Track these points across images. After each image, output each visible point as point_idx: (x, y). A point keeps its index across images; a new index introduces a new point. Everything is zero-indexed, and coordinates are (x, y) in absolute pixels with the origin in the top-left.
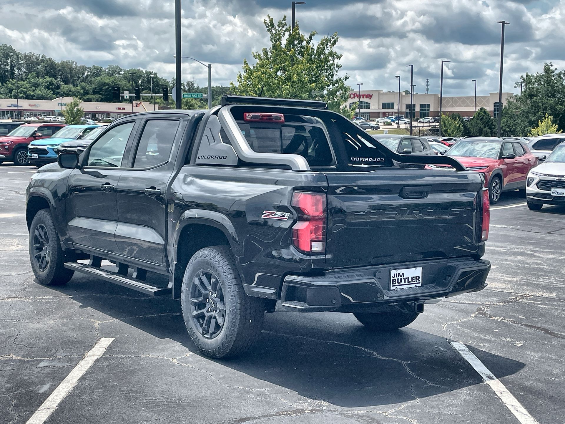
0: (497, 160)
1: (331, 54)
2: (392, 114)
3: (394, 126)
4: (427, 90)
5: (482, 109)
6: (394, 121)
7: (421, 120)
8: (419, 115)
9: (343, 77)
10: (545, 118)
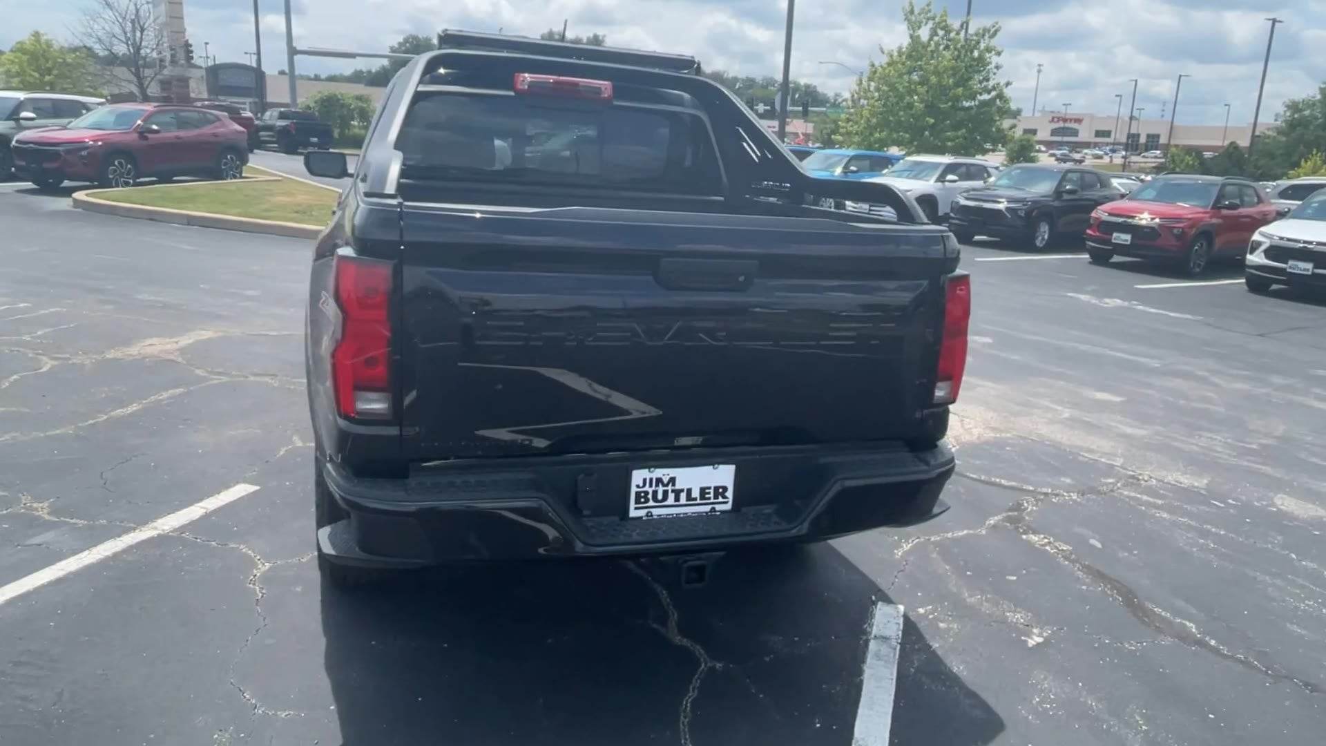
0: (1209, 210)
1: (989, 50)
2: (1107, 144)
3: (1107, 160)
4: (1163, 116)
5: (1232, 143)
6: (1107, 154)
7: (1146, 154)
8: (1144, 147)
9: (1003, 82)
10: (1313, 155)
